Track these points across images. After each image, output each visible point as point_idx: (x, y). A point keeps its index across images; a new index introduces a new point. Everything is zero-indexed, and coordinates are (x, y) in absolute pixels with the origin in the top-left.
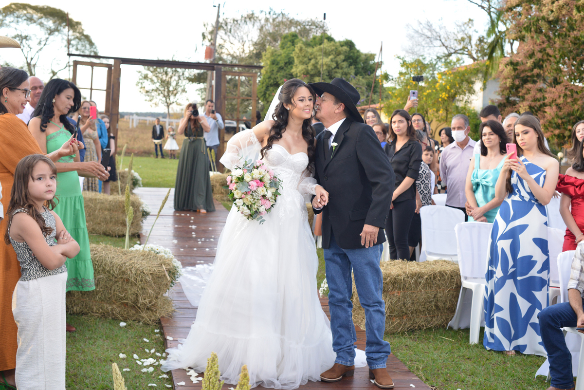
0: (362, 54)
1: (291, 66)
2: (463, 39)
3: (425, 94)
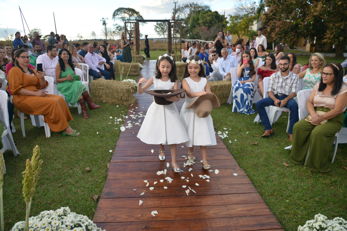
0: (220, 15)
2: (252, 9)
3: (238, 26)
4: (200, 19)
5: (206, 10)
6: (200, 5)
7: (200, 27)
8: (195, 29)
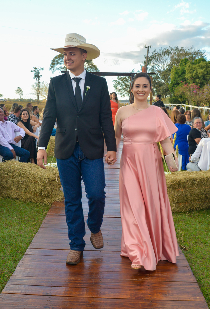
1: (184, 74)
4: (187, 72)
5: (197, 58)
6: (187, 50)
7: (187, 84)
8: (178, 87)
